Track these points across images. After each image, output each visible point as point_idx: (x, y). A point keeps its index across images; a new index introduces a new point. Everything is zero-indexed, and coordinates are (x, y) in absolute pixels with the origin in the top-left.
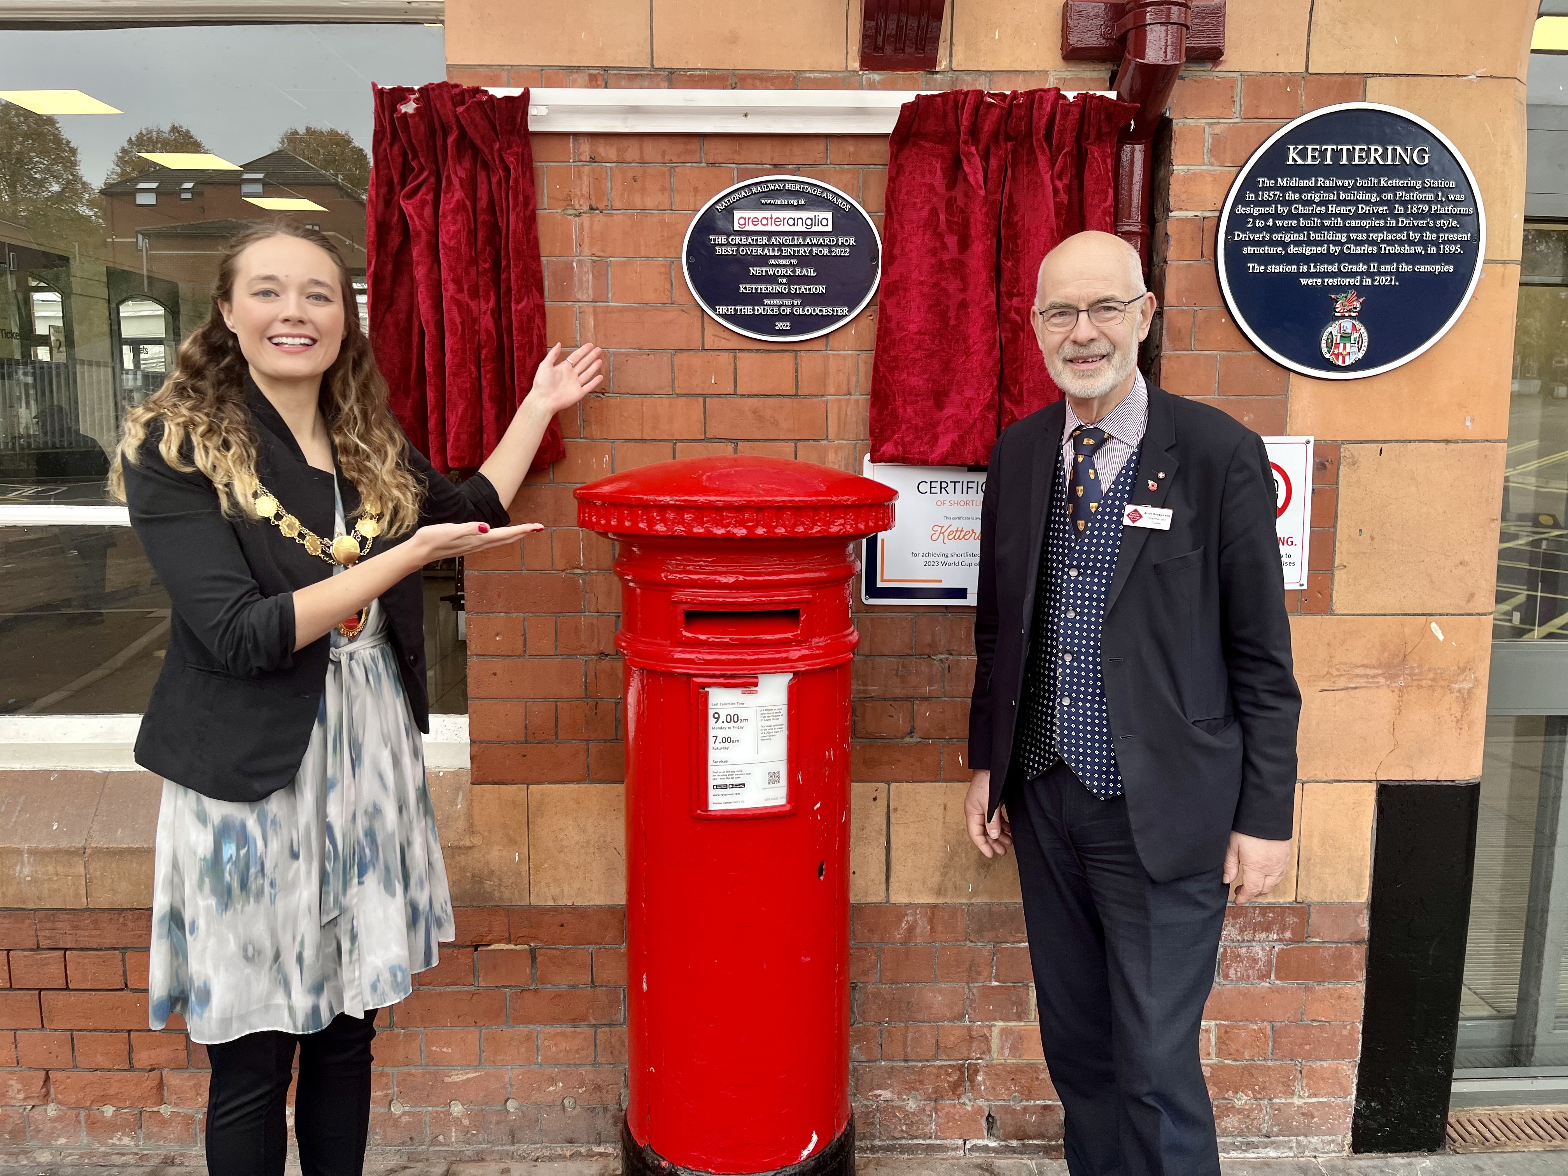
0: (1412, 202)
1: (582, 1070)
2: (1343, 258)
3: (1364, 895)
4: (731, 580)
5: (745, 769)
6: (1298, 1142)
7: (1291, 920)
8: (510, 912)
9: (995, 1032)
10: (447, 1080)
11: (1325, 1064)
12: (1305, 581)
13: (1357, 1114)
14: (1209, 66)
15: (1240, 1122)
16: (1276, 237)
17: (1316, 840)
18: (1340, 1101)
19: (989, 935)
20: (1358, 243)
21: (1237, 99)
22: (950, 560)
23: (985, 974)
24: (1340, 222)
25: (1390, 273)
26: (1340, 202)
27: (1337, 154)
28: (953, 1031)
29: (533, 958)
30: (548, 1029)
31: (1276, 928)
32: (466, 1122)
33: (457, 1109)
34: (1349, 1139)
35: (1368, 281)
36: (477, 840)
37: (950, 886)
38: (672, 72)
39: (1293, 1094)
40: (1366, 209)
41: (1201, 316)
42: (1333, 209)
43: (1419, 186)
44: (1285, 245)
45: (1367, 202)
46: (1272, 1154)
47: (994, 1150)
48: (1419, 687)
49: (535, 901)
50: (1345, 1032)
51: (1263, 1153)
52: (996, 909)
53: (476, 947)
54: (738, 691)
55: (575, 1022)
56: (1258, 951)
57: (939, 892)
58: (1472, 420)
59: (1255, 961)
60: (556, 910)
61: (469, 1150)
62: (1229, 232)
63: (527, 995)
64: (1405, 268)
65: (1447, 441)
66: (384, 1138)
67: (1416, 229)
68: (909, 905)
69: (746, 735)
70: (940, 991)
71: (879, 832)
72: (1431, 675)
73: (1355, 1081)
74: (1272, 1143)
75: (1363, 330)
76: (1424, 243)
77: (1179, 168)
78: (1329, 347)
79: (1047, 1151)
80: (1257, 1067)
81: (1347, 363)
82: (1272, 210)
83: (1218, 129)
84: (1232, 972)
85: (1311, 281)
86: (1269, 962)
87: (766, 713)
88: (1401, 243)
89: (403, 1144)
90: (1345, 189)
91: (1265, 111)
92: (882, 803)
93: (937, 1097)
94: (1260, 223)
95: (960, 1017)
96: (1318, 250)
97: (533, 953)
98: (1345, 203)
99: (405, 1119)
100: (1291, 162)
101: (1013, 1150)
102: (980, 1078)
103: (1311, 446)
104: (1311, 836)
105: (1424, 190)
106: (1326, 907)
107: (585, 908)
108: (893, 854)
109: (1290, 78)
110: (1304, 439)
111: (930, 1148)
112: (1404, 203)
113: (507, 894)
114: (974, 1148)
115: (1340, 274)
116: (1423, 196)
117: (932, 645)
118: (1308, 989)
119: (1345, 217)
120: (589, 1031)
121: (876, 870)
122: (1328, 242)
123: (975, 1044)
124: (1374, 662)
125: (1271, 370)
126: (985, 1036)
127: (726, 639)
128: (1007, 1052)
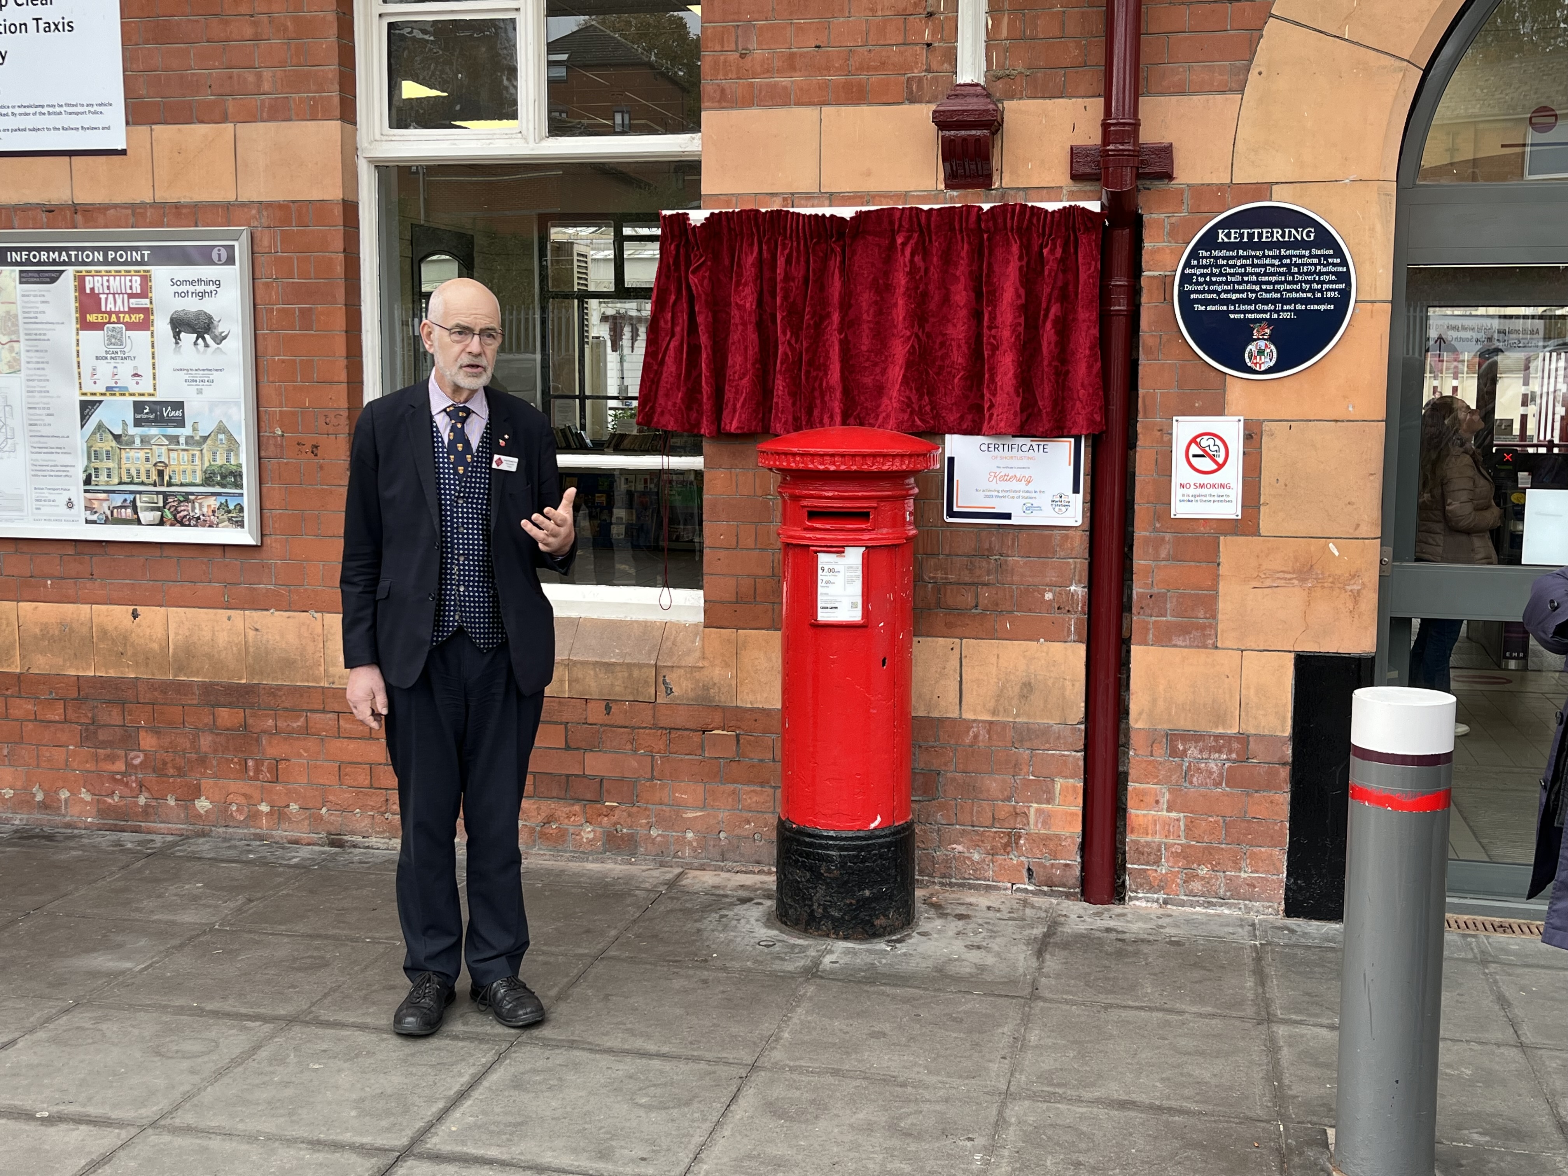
0: (1303, 265)
1: (766, 816)
2: (1257, 301)
3: (1288, 731)
4: (830, 494)
5: (839, 599)
6: (1245, 905)
7: (1235, 745)
8: (724, 709)
9: (1032, 810)
10: (685, 816)
11: (1263, 849)
12: (1239, 513)
13: (1288, 889)
14: (1166, 181)
15: (1203, 885)
16: (1212, 288)
17: (1252, 691)
18: (1275, 877)
19: (1027, 744)
20: (1267, 291)
21: (1185, 201)
22: (1001, 494)
23: (1025, 770)
24: (1255, 279)
25: (1290, 311)
26: (1253, 266)
27: (1251, 236)
28: (1004, 809)
29: (738, 741)
30: (746, 788)
31: (1225, 750)
32: (695, 844)
33: (690, 835)
34: (1283, 906)
35: (1276, 316)
36: (706, 663)
37: (1001, 709)
38: (831, 194)
39: (1240, 870)
40: (1272, 270)
41: (1165, 338)
42: (1249, 270)
43: (1307, 254)
44: (1219, 293)
45: (1273, 265)
46: (1226, 911)
47: (1031, 892)
48: (1323, 587)
49: (740, 704)
50: (1277, 828)
51: (1219, 910)
52: (1031, 726)
53: (704, 732)
54: (834, 555)
55: (762, 784)
56: (1212, 765)
57: (994, 713)
58: (1353, 407)
59: (1211, 773)
60: (752, 710)
61: (697, 862)
62: (1181, 285)
63: (732, 764)
64: (1299, 307)
65: (1337, 421)
66: (646, 849)
67: (1307, 282)
68: (974, 721)
69: (839, 579)
70: (995, 780)
71: (955, 671)
72: (1331, 580)
73: (1286, 864)
74: (1226, 904)
75: (1273, 347)
76: (1311, 290)
77: (1147, 245)
78: (1250, 359)
79: (1068, 896)
80: (1213, 848)
81: (1263, 369)
82: (1209, 271)
83: (1173, 220)
84: (1195, 780)
85: (1237, 316)
86: (1221, 774)
87: (850, 568)
88: (1297, 291)
89: (657, 855)
90: (1258, 258)
91: (1203, 209)
92: (957, 651)
93: (993, 853)
94: (1201, 279)
95: (1009, 799)
96: (1241, 296)
97: (737, 736)
98: (1258, 266)
99: (659, 839)
100: (1220, 240)
101: (1045, 894)
102: (1022, 842)
103: (1242, 423)
104: (1248, 688)
105: (1311, 257)
106: (1260, 737)
107: (770, 710)
108: (964, 686)
109: (1221, 187)
110: (1237, 418)
111: (988, 888)
112: (1296, 265)
113: (723, 699)
114: (1018, 890)
115: (1256, 311)
116: (1310, 261)
117: (990, 549)
118: (1248, 794)
119: (1258, 275)
120: (771, 791)
121: (952, 695)
122: (1247, 291)
123: (1019, 819)
124: (1290, 569)
125: (1213, 374)
126: (1025, 813)
127: (828, 527)
128: (1040, 825)
